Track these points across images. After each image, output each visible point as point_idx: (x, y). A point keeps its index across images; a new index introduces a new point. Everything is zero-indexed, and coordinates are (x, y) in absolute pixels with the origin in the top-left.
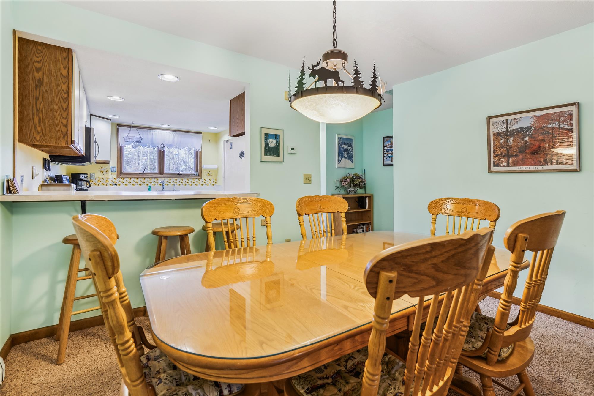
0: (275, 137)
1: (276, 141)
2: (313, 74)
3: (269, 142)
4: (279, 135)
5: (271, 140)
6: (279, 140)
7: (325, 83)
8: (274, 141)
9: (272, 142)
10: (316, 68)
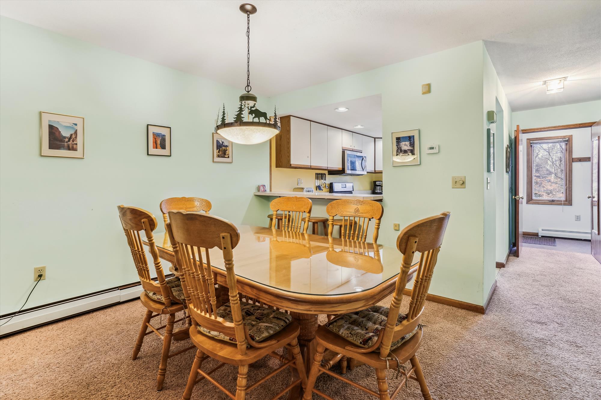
0: (408, 138)
1: (410, 143)
2: (251, 112)
3: (401, 145)
4: (414, 136)
5: (404, 143)
6: (414, 141)
7: (259, 119)
8: (408, 143)
9: (405, 145)
10: (253, 109)
